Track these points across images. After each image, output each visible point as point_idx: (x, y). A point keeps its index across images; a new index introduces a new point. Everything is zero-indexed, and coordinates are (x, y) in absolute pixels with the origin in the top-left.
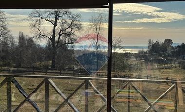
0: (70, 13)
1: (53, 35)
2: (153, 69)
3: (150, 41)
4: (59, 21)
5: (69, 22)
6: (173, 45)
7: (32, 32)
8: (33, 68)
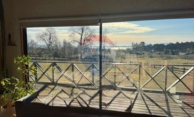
0: (89, 29)
1: (81, 41)
2: (134, 58)
3: (132, 43)
4: (84, 33)
5: (89, 33)
6: (145, 45)
7: (70, 39)
8: (70, 58)
